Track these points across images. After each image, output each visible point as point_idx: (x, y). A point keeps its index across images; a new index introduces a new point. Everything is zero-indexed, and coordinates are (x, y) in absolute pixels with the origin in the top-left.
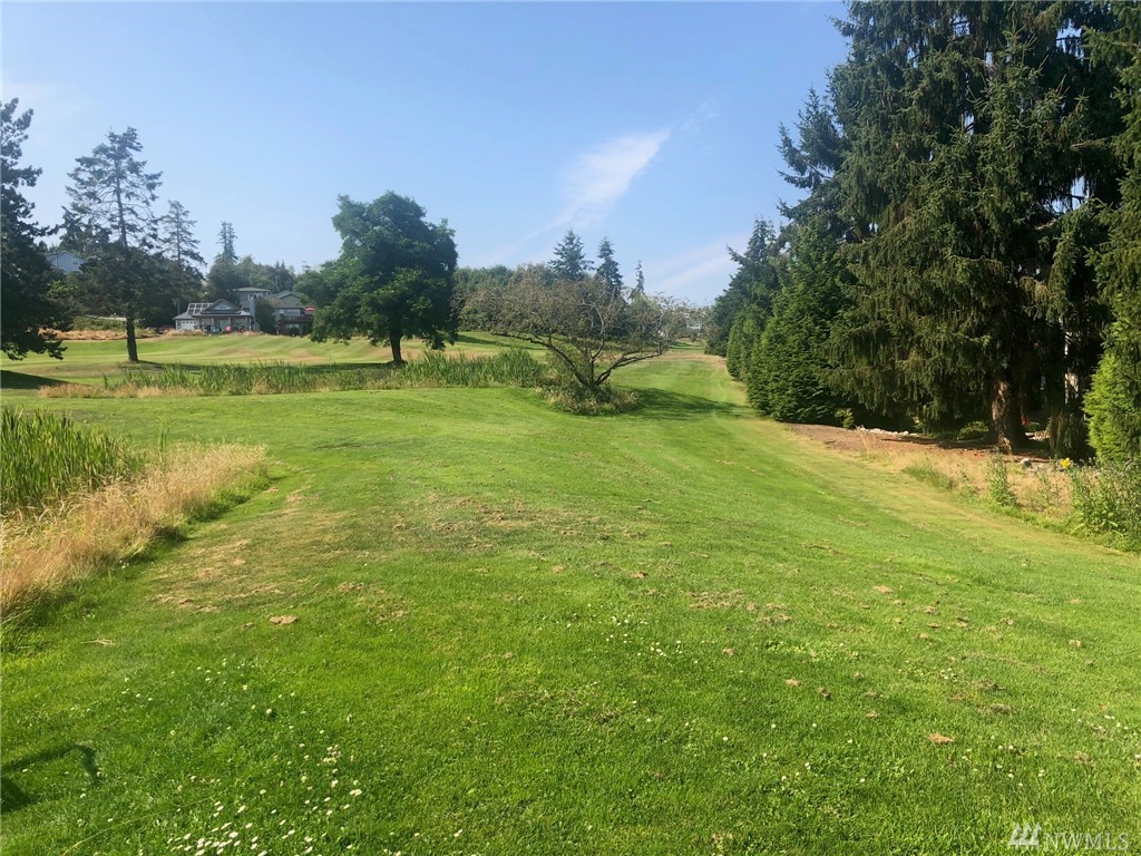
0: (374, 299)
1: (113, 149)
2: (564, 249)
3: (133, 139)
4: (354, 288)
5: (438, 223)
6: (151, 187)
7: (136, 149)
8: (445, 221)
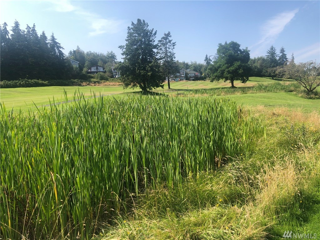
0: (229, 70)
1: (165, 37)
2: (270, 52)
3: (169, 34)
4: (223, 68)
5: (245, 49)
6: (174, 46)
7: (170, 37)
8: (247, 48)
